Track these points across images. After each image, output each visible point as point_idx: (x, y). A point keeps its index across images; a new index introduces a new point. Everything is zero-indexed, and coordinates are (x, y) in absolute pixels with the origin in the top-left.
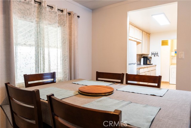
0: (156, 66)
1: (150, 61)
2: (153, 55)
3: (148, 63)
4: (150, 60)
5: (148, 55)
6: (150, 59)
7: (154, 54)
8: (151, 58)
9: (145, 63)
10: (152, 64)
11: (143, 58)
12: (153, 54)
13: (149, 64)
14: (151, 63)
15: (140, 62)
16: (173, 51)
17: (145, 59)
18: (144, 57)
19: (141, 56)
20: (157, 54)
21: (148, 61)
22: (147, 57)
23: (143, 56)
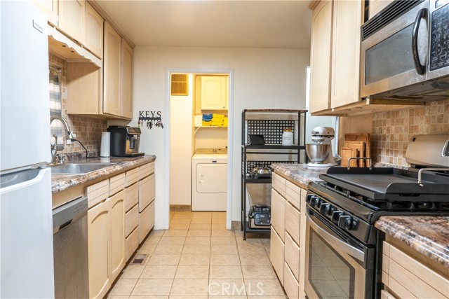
0: (154, 160)
1: (135, 144)
2: (145, 122)
3: (128, 149)
4: (134, 140)
5: (129, 120)
6: (136, 136)
7: (149, 118)
8: (138, 131)
9: (117, 151)
10: (143, 154)
11: (108, 130)
12: (143, 118)
13: (130, 156)
14: (140, 151)
15: (99, 148)
16: (197, 112)
17: (118, 136)
18: (112, 130)
19: (100, 124)
20: (157, 119)
21: (128, 142)
22: (123, 131)
23: (110, 123)
